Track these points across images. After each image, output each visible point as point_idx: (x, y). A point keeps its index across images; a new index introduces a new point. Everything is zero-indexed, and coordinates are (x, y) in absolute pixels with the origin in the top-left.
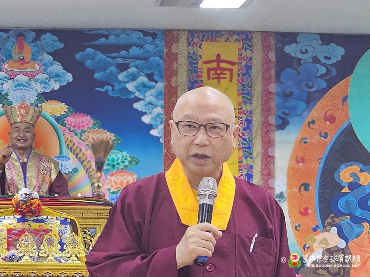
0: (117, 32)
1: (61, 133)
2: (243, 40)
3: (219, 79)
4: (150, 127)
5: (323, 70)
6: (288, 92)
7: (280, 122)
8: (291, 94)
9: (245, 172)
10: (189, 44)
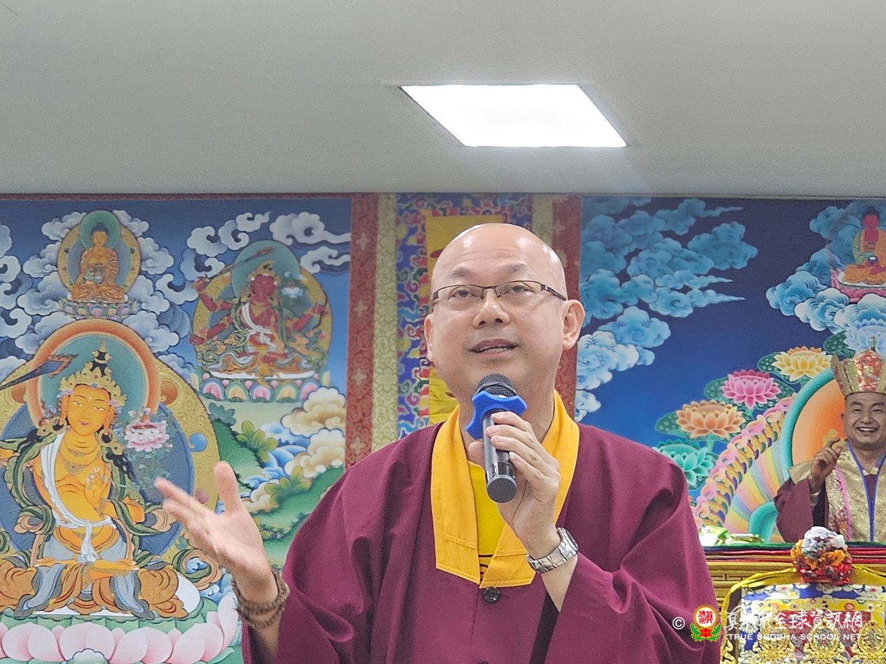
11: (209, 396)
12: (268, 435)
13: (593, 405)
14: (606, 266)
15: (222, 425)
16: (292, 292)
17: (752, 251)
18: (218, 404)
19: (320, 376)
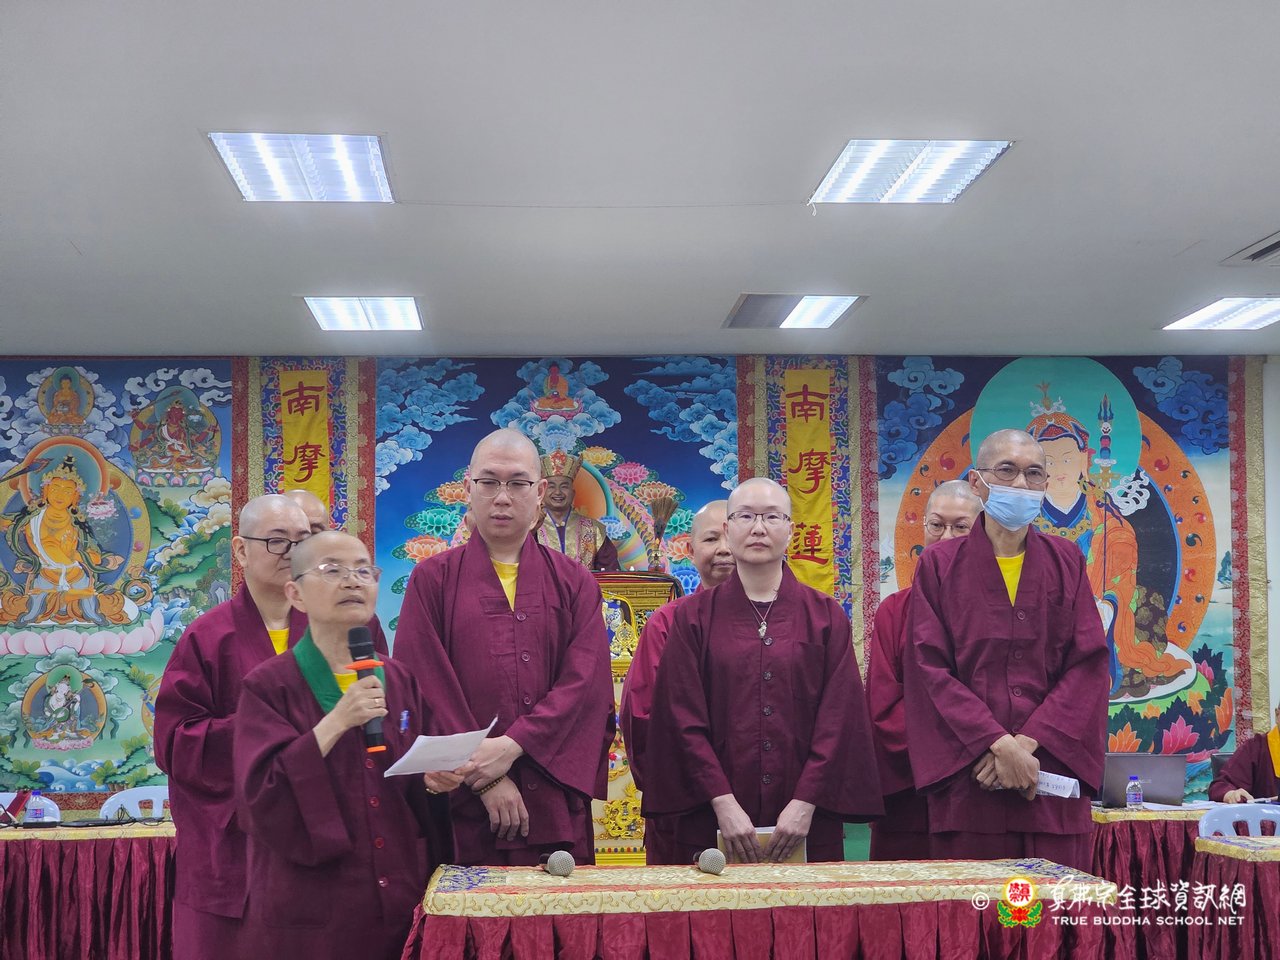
0: (676, 359)
1: (608, 488)
2: (835, 366)
3: (806, 416)
4: (721, 478)
5: (937, 402)
6: (893, 430)
7: (885, 468)
8: (898, 433)
9: (841, 533)
10: (768, 373)
11: (142, 483)
12: (182, 507)
13: (386, 485)
14: (392, 401)
15: (151, 502)
16: (195, 418)
17: (482, 390)
18: (148, 489)
19: (215, 470)
